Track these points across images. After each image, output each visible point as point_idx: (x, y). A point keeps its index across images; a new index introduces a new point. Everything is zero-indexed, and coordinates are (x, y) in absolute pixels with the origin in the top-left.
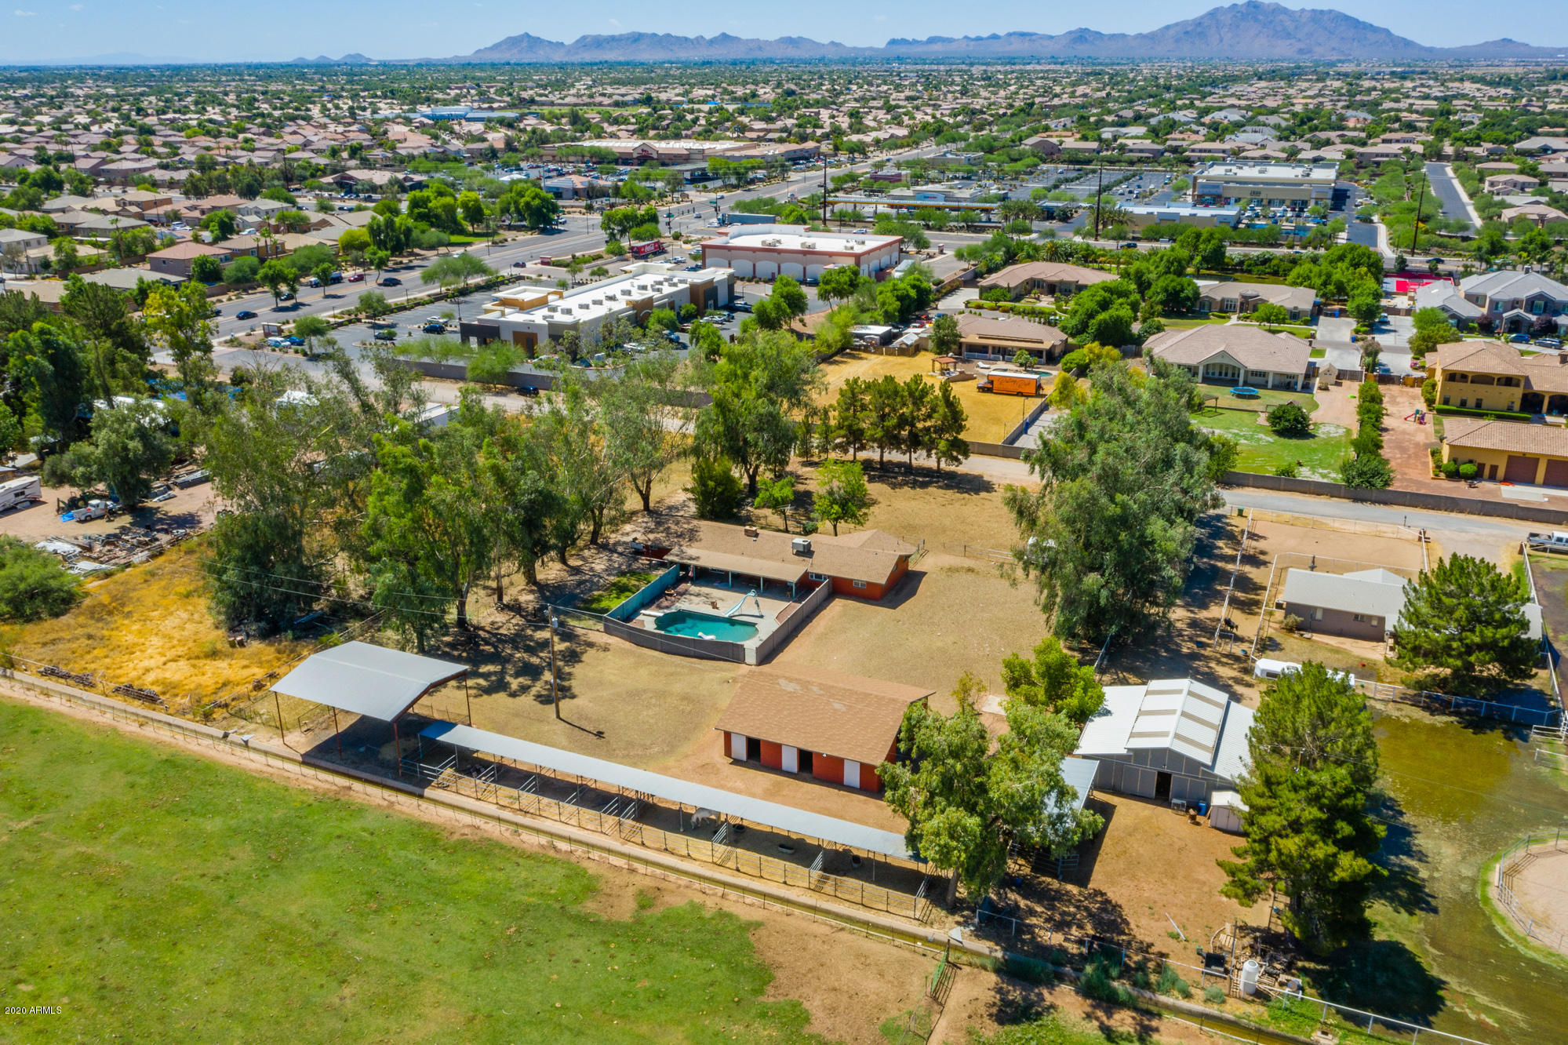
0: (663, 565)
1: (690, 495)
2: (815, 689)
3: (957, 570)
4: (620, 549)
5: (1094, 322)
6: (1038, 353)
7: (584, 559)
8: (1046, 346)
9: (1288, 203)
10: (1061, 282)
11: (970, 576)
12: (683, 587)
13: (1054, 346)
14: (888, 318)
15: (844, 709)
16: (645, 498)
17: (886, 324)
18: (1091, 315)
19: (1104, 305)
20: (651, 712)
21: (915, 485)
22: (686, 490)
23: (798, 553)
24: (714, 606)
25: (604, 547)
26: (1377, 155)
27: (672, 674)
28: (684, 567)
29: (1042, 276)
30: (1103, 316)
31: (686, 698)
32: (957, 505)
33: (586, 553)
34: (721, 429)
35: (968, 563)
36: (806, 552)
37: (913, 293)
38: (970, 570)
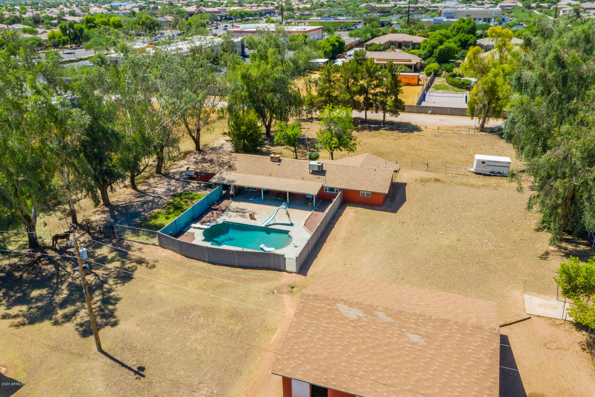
0: (210, 186)
1: (228, 138)
2: (381, 315)
3: (428, 181)
4: (177, 177)
5: (436, 51)
6: (410, 66)
7: (149, 185)
8: (414, 62)
9: (482, 19)
10: (404, 42)
11: (439, 185)
12: (225, 202)
13: (417, 63)
14: (326, 55)
15: (422, 342)
16: (197, 141)
17: (325, 58)
18: (435, 47)
19: (441, 42)
20: (199, 336)
21: (370, 129)
22: (225, 134)
23: (314, 173)
24: (252, 217)
25: (167, 175)
26: (506, 6)
27: (219, 287)
28: (226, 187)
29: (394, 40)
30: (441, 47)
31: (234, 315)
32: (404, 139)
33: (151, 180)
34: (247, 94)
35: (433, 175)
36: (320, 171)
37: (337, 44)
38: (437, 180)
